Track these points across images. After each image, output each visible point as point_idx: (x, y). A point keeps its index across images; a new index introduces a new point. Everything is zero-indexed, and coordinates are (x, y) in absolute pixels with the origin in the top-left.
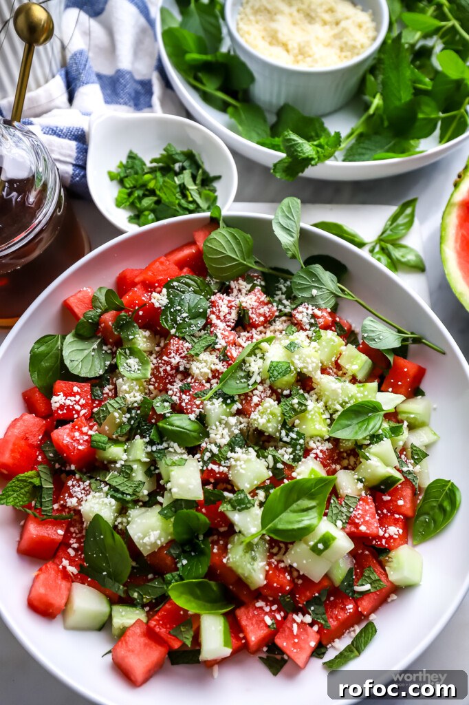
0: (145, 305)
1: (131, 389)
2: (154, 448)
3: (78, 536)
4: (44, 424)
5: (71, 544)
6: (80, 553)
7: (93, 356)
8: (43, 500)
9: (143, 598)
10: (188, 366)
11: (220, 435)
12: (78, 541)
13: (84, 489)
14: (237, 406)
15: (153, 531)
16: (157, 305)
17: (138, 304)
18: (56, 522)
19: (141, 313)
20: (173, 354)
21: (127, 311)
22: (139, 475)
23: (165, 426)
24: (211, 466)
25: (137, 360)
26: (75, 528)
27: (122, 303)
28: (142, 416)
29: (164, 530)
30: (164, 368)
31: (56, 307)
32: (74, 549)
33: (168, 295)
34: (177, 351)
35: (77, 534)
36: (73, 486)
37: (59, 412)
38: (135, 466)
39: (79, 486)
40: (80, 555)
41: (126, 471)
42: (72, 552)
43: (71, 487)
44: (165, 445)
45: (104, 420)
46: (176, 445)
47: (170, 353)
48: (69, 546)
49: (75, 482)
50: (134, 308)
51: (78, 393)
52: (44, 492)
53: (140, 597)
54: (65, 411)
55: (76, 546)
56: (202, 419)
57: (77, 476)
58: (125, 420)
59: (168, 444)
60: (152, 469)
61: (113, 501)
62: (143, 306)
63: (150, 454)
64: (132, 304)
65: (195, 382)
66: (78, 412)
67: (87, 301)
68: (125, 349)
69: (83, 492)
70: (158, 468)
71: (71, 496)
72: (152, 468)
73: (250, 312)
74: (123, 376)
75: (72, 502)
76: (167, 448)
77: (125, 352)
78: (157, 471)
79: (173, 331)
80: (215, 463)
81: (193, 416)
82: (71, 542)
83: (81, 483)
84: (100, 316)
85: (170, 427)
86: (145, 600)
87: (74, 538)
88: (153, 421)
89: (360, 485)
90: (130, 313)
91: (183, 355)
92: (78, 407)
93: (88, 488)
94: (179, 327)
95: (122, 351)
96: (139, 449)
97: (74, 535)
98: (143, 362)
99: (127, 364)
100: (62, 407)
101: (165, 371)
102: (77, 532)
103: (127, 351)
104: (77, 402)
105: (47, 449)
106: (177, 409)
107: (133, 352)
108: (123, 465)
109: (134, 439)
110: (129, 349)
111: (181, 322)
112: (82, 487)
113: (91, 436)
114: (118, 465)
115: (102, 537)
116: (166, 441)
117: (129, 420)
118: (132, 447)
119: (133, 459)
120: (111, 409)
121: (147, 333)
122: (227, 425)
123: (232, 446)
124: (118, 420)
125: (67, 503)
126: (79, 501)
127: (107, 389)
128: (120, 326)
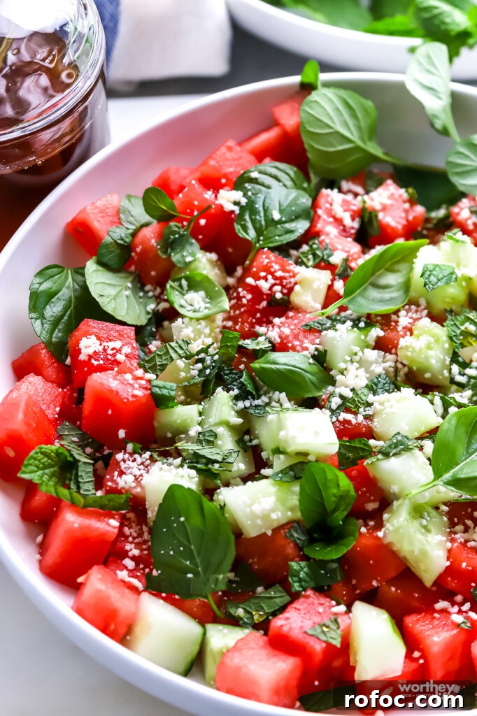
0: (210, 207)
1: (198, 333)
2: (247, 403)
3: (137, 540)
4: (60, 393)
5: (127, 551)
6: (141, 566)
7: (127, 297)
8: (80, 480)
9: (252, 616)
11: (352, 379)
12: (138, 546)
13: (142, 464)
14: (376, 332)
15: (264, 496)
17: (198, 208)
18: (105, 511)
19: (203, 222)
20: (263, 274)
21: (180, 220)
22: (227, 442)
23: (265, 366)
24: (343, 416)
26: (131, 530)
27: (173, 208)
28: (224, 362)
29: (281, 501)
30: (249, 297)
31: (56, 232)
32: (133, 558)
35: (134, 538)
36: (124, 461)
37: (93, 361)
38: (221, 430)
39: (134, 460)
40: (143, 569)
41: (207, 439)
42: (130, 564)
43: (122, 463)
44: (265, 399)
45: (162, 370)
47: (258, 273)
48: (125, 554)
49: (127, 456)
50: (191, 214)
52: (81, 468)
53: (248, 616)
54: (101, 362)
55: (136, 552)
56: (320, 358)
57: (130, 447)
58: (195, 373)
59: (270, 398)
60: (245, 434)
61: (193, 472)
62: (204, 212)
63: (243, 413)
64: (189, 206)
67: (109, 212)
68: (179, 280)
69: (142, 467)
70: (257, 437)
71: (122, 473)
72: (247, 438)
73: (381, 215)
74: (183, 316)
75: (126, 481)
76: (268, 404)
77: (180, 286)
78: (255, 442)
80: (348, 410)
82: (128, 547)
83: (136, 456)
84: (134, 235)
85: (273, 366)
86: (256, 617)
87: (131, 543)
88: (242, 367)
90: (185, 223)
92: (120, 357)
93: (148, 462)
95: (176, 284)
96: (223, 405)
97: (130, 539)
98: (211, 296)
99: (186, 301)
102: (135, 535)
103: (184, 283)
104: (119, 351)
105: (66, 433)
108: (200, 433)
109: (214, 392)
110: (187, 278)
112: (139, 460)
113: (149, 381)
114: (192, 433)
115: (182, 519)
116: (265, 394)
117: (201, 372)
118: (210, 407)
119: (217, 421)
120: (174, 355)
121: (214, 256)
122: (361, 363)
123: (372, 388)
124: (183, 374)
125: (117, 484)
126: (137, 479)
127: (154, 345)
128: (170, 244)
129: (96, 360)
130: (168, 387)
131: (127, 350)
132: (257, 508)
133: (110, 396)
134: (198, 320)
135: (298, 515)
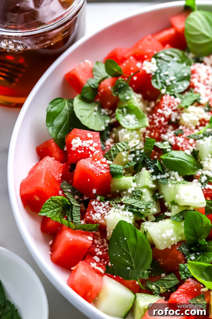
0: (139, 71)
1: (132, 137)
2: (159, 177)
3: (101, 247)
4: (61, 166)
5: (96, 252)
6: (103, 260)
7: (95, 116)
8: (73, 215)
9: (160, 289)
10: (178, 118)
12: (101, 249)
13: (105, 207)
15: (167, 229)
16: (148, 71)
17: (133, 71)
18: (85, 232)
19: (135, 78)
20: (166, 108)
21: (124, 77)
22: (147, 197)
23: (167, 158)
24: (208, 186)
25: (134, 116)
26: (98, 241)
27: (120, 70)
28: (146, 154)
30: (158, 119)
31: (59, 80)
32: (99, 256)
33: (157, 63)
34: (169, 105)
35: (100, 245)
36: (96, 206)
37: (78, 151)
38: (144, 191)
39: (101, 205)
40: (104, 262)
41: (137, 195)
42: (97, 259)
43: (94, 206)
44: (167, 175)
45: (115, 157)
46: (176, 174)
47: (164, 107)
48: (94, 254)
49: (97, 203)
50: (130, 74)
51: (91, 138)
52: (74, 208)
53: (157, 289)
54: (83, 151)
55: (100, 253)
56: (195, 154)
57: (98, 198)
58: (131, 159)
59: (170, 174)
60: (156, 192)
61: (131, 214)
62: (137, 72)
63: (156, 182)
64: (128, 70)
65: (186, 128)
66: (92, 152)
67: (88, 70)
68: (122, 108)
69: (104, 209)
70: (162, 194)
71: (94, 212)
72: (157, 194)
74: (124, 128)
75: (96, 217)
76: (168, 178)
77: (123, 111)
78: (161, 197)
79: (163, 91)
80: (210, 183)
81: (188, 152)
82: (96, 250)
83: (102, 203)
84: (100, 83)
85: (172, 159)
86: (161, 290)
87: (98, 248)
88: (156, 157)
90: (126, 79)
91: (174, 108)
92: (92, 149)
93: (108, 206)
94: (168, 88)
95: (120, 110)
96: (146, 177)
97: (98, 246)
98: (139, 118)
99: (126, 119)
100: (80, 148)
101: (160, 122)
102: (100, 243)
103: (125, 110)
104: (91, 145)
105: (65, 187)
107: (130, 111)
108: (133, 191)
109: (141, 170)
110: (126, 108)
111: (170, 84)
112: (103, 205)
113: (109, 165)
114: (130, 191)
115: (125, 239)
116: (167, 172)
117: (134, 159)
118: (139, 178)
119: (143, 185)
120: (120, 149)
121: (140, 96)
124: (125, 160)
125: (92, 217)
126: (103, 216)
127: (109, 142)
128: (118, 89)
129: (80, 150)
130: (119, 168)
131: (95, 145)
132: (164, 235)
133: (89, 173)
134: (132, 130)
135: (184, 238)
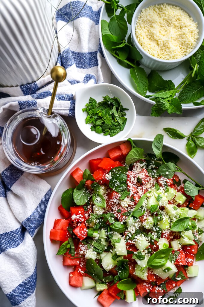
0: (103, 179)
1: (99, 210)
2: (108, 233)
3: (83, 261)
4: (68, 222)
6: (84, 266)
7: (83, 196)
8: (72, 252)
10: (119, 202)
11: (132, 229)
12: (83, 262)
13: (85, 248)
14: (138, 220)
15: (110, 265)
16: (108, 179)
17: (101, 179)
18: (77, 259)
19: (101, 182)
20: (114, 199)
21: (96, 181)
22: (103, 242)
23: (113, 227)
25: (100, 198)
27: (95, 178)
28: (104, 222)
29: (114, 264)
30: (111, 203)
33: (112, 175)
34: (116, 197)
36: (81, 247)
37: (74, 221)
38: (102, 240)
39: (83, 247)
41: (99, 241)
42: (82, 266)
46: (116, 233)
47: (113, 198)
49: (82, 246)
50: (99, 180)
51: (80, 213)
52: (72, 249)
53: (105, 281)
54: (76, 221)
55: (83, 264)
56: (125, 223)
57: (83, 243)
58: (97, 222)
60: (108, 240)
61: (95, 253)
63: (107, 235)
64: (98, 179)
65: (122, 209)
66: (81, 220)
67: (80, 176)
69: (85, 249)
71: (81, 250)
73: (142, 180)
74: (95, 205)
75: (81, 252)
76: (113, 233)
77: (96, 195)
78: (109, 240)
79: (114, 189)
80: (130, 240)
81: (122, 223)
83: (84, 246)
84: (86, 181)
85: (114, 228)
86: (107, 282)
87: (82, 262)
88: (108, 224)
89: (180, 246)
91: (118, 199)
92: (81, 219)
94: (116, 188)
95: (94, 195)
96: (103, 233)
97: (82, 261)
98: (102, 200)
99: (96, 199)
100: (75, 219)
101: (111, 204)
104: (80, 217)
105: (70, 230)
106: (116, 219)
107: (99, 195)
108: (98, 239)
109: (101, 230)
111: (117, 185)
112: (84, 247)
113: (87, 232)
114: (96, 239)
115: (93, 265)
116: (113, 231)
117: (99, 222)
118: (100, 232)
119: (101, 237)
120: (93, 220)
122: (134, 226)
123: (136, 234)
124: (95, 223)
125: (79, 252)
126: (84, 252)
134: (99, 206)
